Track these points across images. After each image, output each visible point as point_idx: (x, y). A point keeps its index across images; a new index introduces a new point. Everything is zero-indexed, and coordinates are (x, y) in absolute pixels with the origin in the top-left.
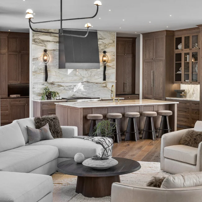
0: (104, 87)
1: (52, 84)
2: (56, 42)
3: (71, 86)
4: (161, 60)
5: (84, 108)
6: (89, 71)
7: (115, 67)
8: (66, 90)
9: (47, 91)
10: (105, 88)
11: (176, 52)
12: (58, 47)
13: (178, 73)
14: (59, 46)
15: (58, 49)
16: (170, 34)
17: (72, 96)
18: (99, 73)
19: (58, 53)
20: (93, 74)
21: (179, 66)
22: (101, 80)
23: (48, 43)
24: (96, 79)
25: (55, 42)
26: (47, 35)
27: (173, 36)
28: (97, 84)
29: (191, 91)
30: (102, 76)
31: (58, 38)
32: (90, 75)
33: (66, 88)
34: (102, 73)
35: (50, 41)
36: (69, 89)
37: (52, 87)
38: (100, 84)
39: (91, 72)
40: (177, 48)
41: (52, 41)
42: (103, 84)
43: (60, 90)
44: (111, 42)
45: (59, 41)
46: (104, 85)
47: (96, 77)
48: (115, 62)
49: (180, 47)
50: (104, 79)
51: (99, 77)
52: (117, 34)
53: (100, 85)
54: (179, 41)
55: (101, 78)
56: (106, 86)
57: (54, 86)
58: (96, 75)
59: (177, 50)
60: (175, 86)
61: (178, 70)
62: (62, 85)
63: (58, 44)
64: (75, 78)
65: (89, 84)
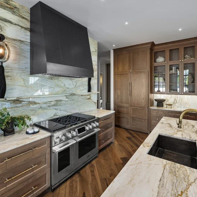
1: (18, 101)
2: (26, 29)
3: (52, 101)
6: (74, 81)
7: (97, 77)
8: (44, 108)
9: (4, 119)
10: (89, 100)
11: (155, 64)
12: (29, 38)
14: (31, 36)
15: (29, 41)
17: (53, 116)
18: (84, 83)
19: (29, 48)
20: (78, 84)
22: (85, 92)
23: (6, 23)
24: (81, 90)
25: (22, 27)
26: (4, 9)
27: (152, 50)
28: (82, 97)
30: (87, 87)
31: (29, 23)
32: (75, 85)
33: (44, 106)
34: (87, 83)
35: (10, 22)
36: (49, 106)
37: (17, 107)
38: (85, 95)
39: (76, 82)
40: (155, 62)
41: (15, 24)
42: (88, 95)
43: (33, 110)
45: (31, 29)
46: (89, 97)
47: (81, 88)
50: (89, 90)
51: (84, 88)
53: (85, 97)
55: (85, 89)
57: (20, 105)
58: (81, 85)
59: (155, 63)
62: (37, 101)
63: (29, 33)
64: (57, 89)
65: (74, 97)
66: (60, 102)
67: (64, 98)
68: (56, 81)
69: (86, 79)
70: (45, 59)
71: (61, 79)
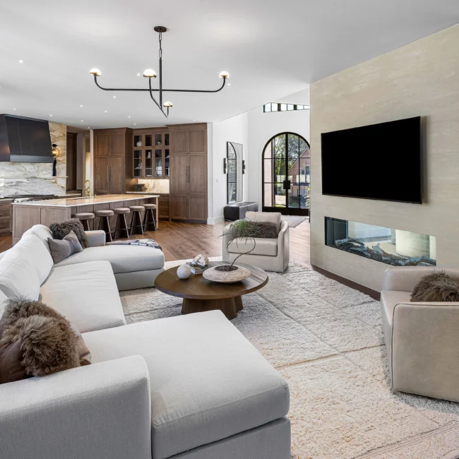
0: (54, 183)
3: (14, 182)
4: (120, 156)
5: (72, 207)
6: (36, 165)
7: (66, 161)
11: (135, 149)
13: (137, 168)
16: (129, 131)
18: (48, 168)
20: (40, 169)
21: (137, 163)
22: (50, 175)
24: (44, 174)
27: (132, 134)
28: (45, 180)
29: (151, 186)
30: (52, 172)
32: (37, 170)
34: (52, 168)
36: (11, 186)
38: (49, 179)
39: (38, 167)
40: (136, 145)
42: (52, 179)
44: (62, 135)
46: (54, 181)
47: (45, 172)
48: (65, 157)
49: (139, 144)
50: (54, 174)
51: (48, 172)
52: (68, 127)
53: (49, 181)
54: (137, 139)
55: (50, 173)
56: (56, 182)
58: (45, 169)
59: (136, 147)
60: (133, 181)
61: (137, 165)
64: (18, 173)
65: (36, 180)
66: (20, 184)
67: (25, 180)
68: (17, 166)
69: (52, 164)
70: (8, 150)
71: (22, 164)
